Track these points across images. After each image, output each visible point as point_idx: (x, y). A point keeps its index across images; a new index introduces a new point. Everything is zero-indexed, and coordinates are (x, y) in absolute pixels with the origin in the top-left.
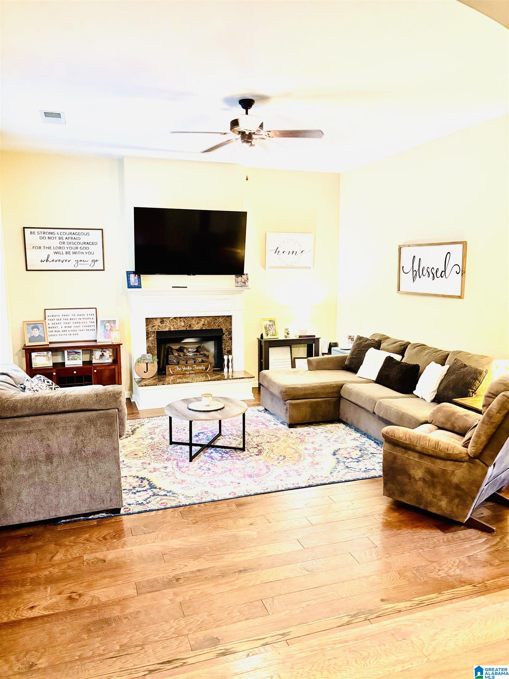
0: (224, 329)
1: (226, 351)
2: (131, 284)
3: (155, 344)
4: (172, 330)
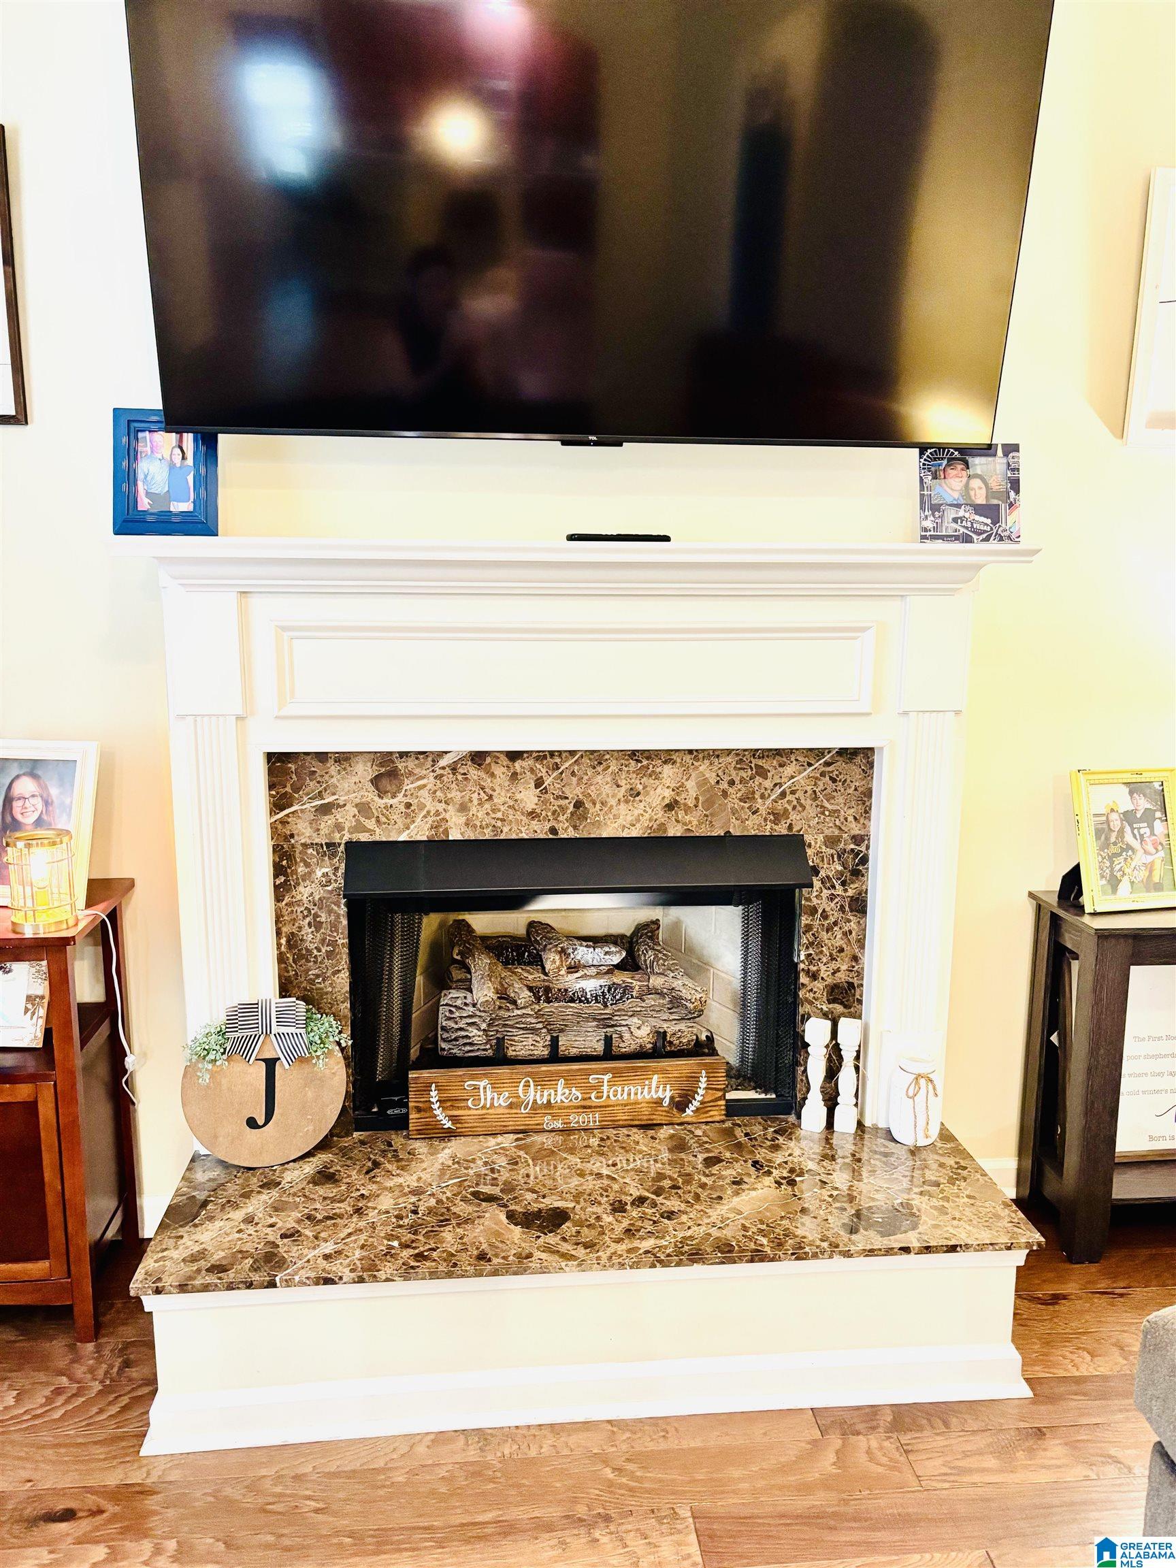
0: (815, 841)
1: (818, 985)
2: (144, 504)
3: (334, 927)
4: (454, 835)
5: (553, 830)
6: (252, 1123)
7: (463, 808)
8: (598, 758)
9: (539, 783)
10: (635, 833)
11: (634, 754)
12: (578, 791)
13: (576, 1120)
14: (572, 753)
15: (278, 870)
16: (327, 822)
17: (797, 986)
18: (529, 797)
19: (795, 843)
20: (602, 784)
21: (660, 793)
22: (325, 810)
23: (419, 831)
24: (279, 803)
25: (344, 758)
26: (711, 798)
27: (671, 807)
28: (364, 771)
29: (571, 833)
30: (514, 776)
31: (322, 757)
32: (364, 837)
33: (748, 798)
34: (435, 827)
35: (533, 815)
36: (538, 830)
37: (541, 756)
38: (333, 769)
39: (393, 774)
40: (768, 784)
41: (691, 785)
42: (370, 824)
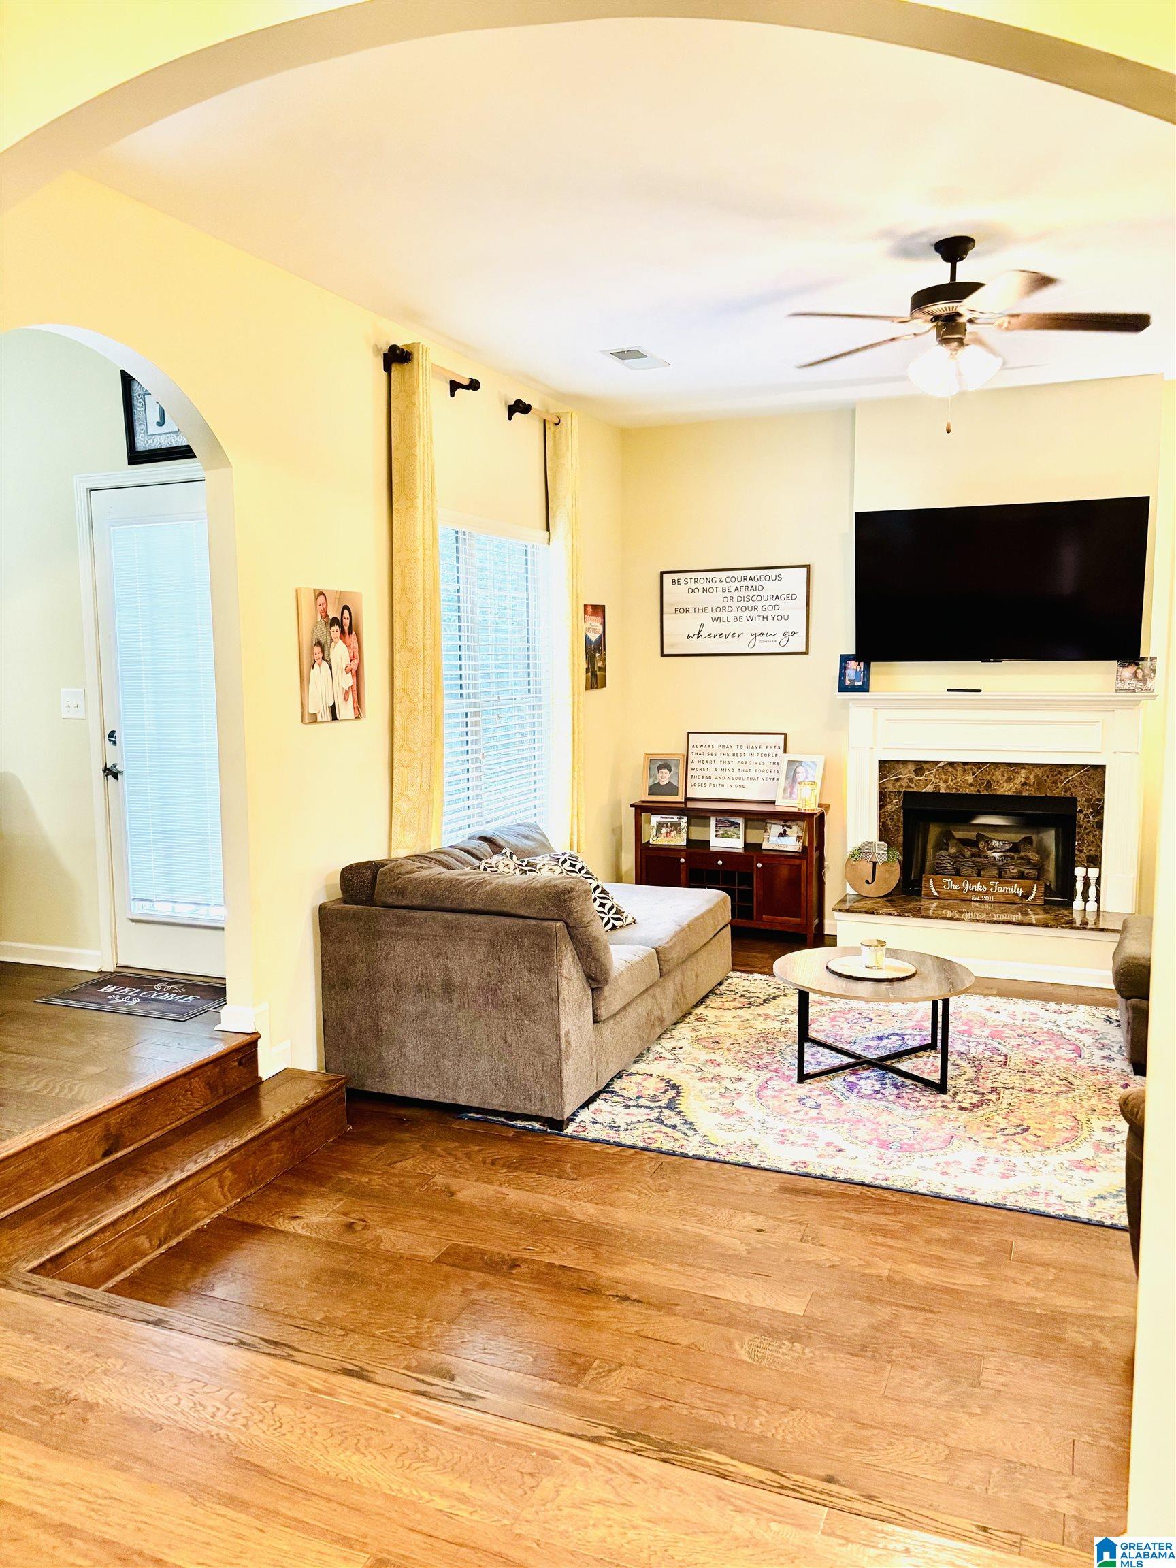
0: (1081, 800)
1: (1083, 855)
2: (848, 683)
3: (898, 820)
4: (942, 791)
5: (979, 791)
6: (867, 882)
7: (946, 781)
8: (996, 765)
9: (974, 774)
10: (1010, 793)
11: (1010, 765)
12: (989, 777)
13: (985, 898)
14: (987, 763)
15: (880, 800)
16: (898, 784)
17: (1074, 855)
18: (970, 779)
19: (1074, 801)
20: (998, 775)
21: (1021, 779)
22: (897, 780)
23: (930, 789)
24: (881, 778)
25: (905, 762)
26: (1040, 783)
27: (1024, 784)
28: (911, 767)
29: (986, 792)
30: (965, 771)
31: (898, 762)
32: (910, 790)
33: (1055, 782)
34: (935, 788)
35: (971, 785)
36: (973, 790)
37: (975, 764)
38: (901, 766)
39: (922, 769)
40: (1062, 777)
41: (1032, 777)
42: (913, 785)
